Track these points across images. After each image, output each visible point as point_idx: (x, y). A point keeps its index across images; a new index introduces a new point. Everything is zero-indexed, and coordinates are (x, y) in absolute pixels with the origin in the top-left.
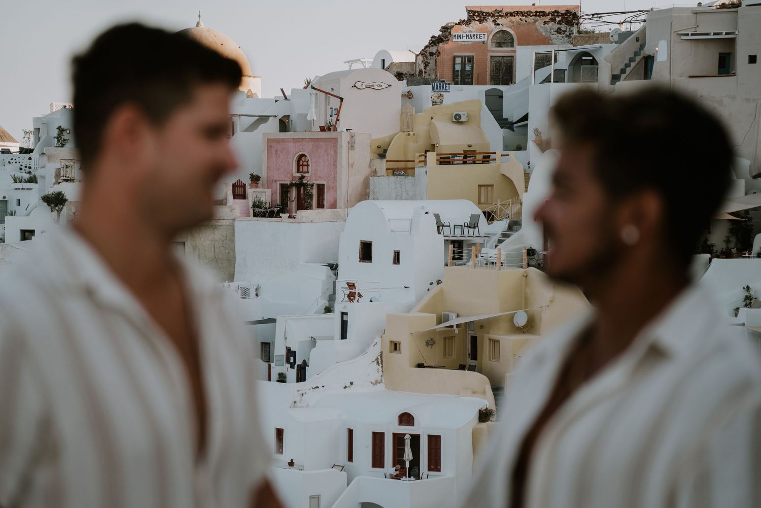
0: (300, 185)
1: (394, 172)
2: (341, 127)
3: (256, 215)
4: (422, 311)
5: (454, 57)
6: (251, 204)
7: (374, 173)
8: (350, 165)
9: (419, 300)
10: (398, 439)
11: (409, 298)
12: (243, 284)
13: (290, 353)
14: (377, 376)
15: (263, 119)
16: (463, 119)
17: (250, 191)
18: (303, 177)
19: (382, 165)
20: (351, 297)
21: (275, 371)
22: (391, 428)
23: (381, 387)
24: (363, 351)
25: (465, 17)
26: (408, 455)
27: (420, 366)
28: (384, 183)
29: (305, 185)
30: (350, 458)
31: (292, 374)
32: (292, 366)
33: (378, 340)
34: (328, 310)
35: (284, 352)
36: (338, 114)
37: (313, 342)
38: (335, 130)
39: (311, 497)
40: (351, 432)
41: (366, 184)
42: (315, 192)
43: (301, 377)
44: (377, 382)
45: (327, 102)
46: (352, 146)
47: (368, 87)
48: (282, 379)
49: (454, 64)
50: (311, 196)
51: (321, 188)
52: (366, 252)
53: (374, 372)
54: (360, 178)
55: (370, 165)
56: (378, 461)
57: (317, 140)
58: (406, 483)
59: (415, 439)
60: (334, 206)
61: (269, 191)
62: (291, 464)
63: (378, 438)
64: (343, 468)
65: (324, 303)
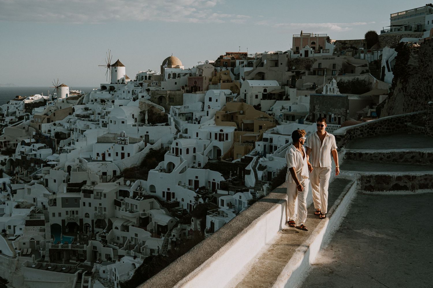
0: (195, 86)
1: (213, 84)
2: (203, 75)
3: (187, 92)
4: (222, 111)
5: (224, 62)
6: (186, 90)
7: (210, 84)
8: (205, 83)
9: (221, 109)
10: (220, 134)
11: (220, 108)
12: (185, 106)
13: (196, 119)
14: (214, 123)
15: (186, 74)
16: (226, 74)
17: (185, 88)
18: (196, 85)
19: (211, 83)
20: (209, 108)
21: (193, 122)
22: (218, 132)
23: (215, 125)
24: (212, 118)
25: (226, 54)
26: (222, 137)
27: (222, 121)
28: (211, 86)
29: (196, 87)
30: (211, 138)
31: (197, 123)
32: (197, 121)
33: (214, 116)
34: (203, 110)
35: (195, 119)
36: (202, 73)
37: (201, 117)
38: (202, 76)
39: (204, 145)
40: (211, 133)
41: (208, 86)
42: (198, 88)
43: (199, 123)
44: (214, 124)
45: (200, 70)
46: (205, 79)
47: (208, 68)
48: (195, 123)
49: (224, 63)
50: (197, 89)
51: (199, 87)
52: (210, 99)
53: (214, 122)
54: (207, 85)
55: (209, 83)
56: (216, 138)
57: (199, 78)
58: (222, 142)
59: (223, 134)
60: (202, 91)
61: (189, 88)
62: (200, 139)
63: (216, 134)
64: (209, 140)
65: (201, 109)
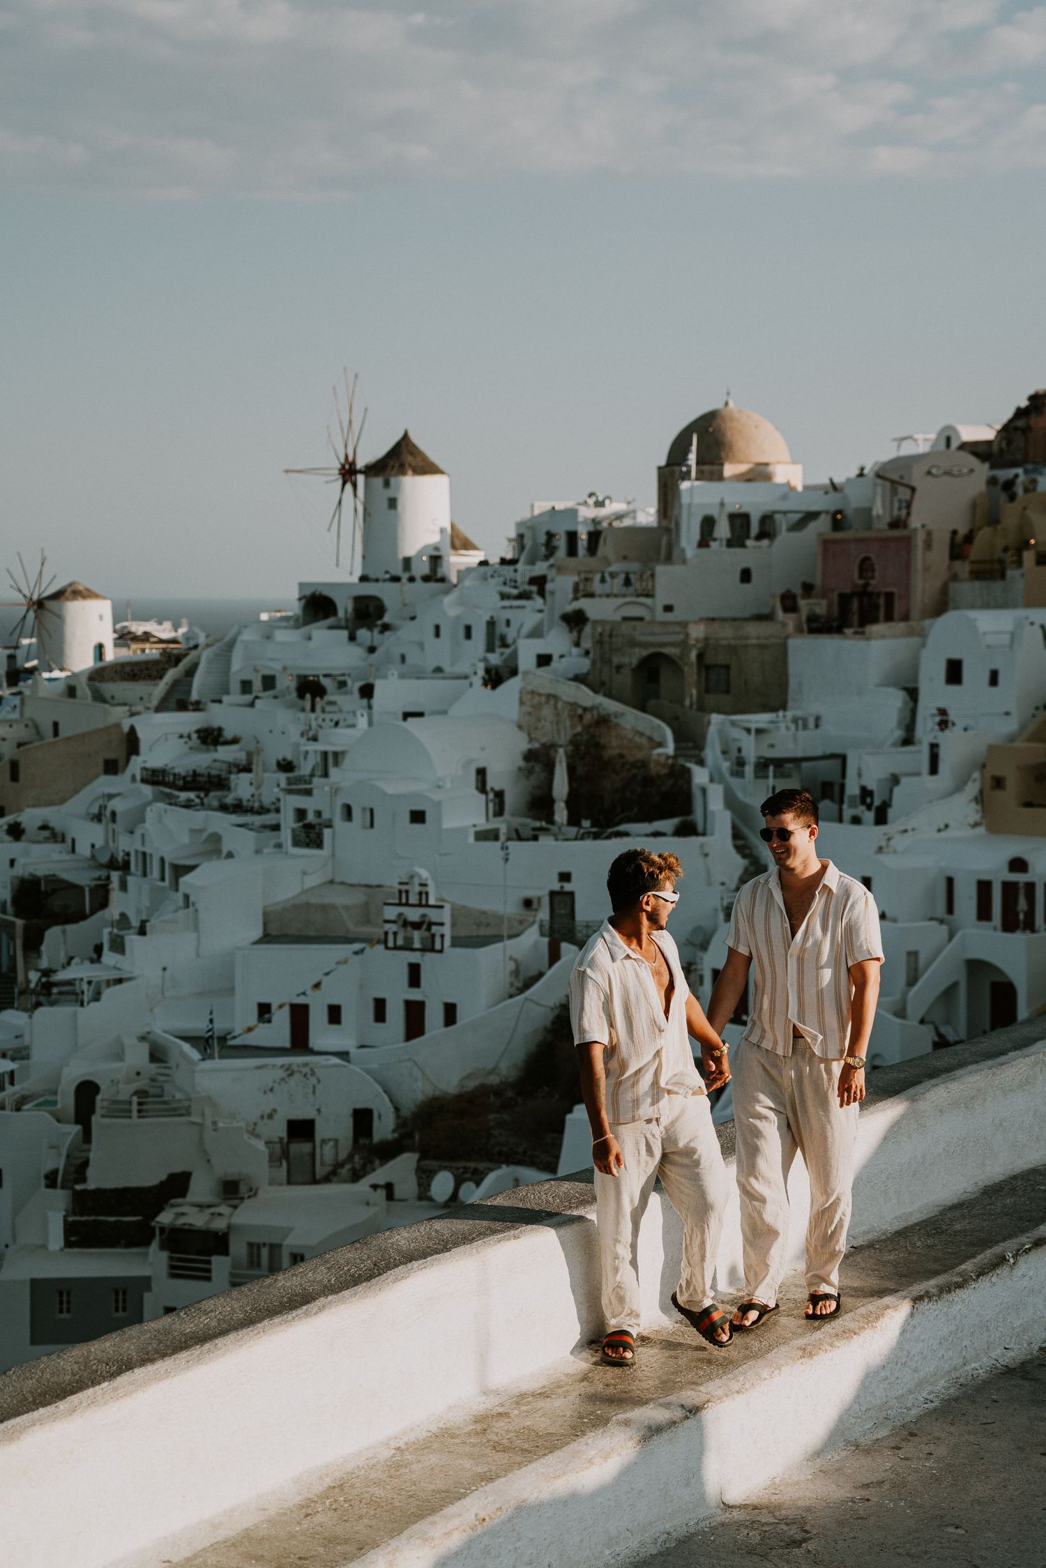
0: (864, 594)
1: (977, 575)
2: (915, 523)
3: (812, 631)
4: (1029, 740)
6: (804, 618)
7: (955, 577)
8: (926, 569)
9: (1023, 727)
10: (1009, 888)
11: (1011, 726)
12: (799, 713)
13: (866, 793)
14: (977, 817)
15: (811, 516)
17: (802, 603)
18: (866, 585)
19: (963, 568)
20: (944, 725)
21: (848, 812)
22: (998, 872)
23: (981, 830)
24: (959, 788)
26: (1022, 904)
27: (1028, 805)
28: (966, 589)
29: (870, 595)
30: (950, 909)
31: (869, 816)
32: (869, 807)
33: (976, 775)
34: (908, 741)
35: (858, 791)
36: (909, 506)
37: (895, 780)
38: (905, 526)
39: (909, 954)
40: (950, 882)
41: (944, 590)
42: (882, 601)
43: (881, 819)
44: (975, 825)
45: (894, 492)
46: (928, 545)
47: (948, 473)
48: (856, 820)
50: (878, 607)
51: (890, 597)
52: (954, 672)
53: (972, 812)
54: (937, 584)
55: (949, 567)
56: (984, 913)
57: (888, 539)
58: (1020, 937)
59: (1030, 887)
60: (906, 618)
61: (824, 603)
63: (984, 888)
64: (942, 921)
65: (899, 734)
